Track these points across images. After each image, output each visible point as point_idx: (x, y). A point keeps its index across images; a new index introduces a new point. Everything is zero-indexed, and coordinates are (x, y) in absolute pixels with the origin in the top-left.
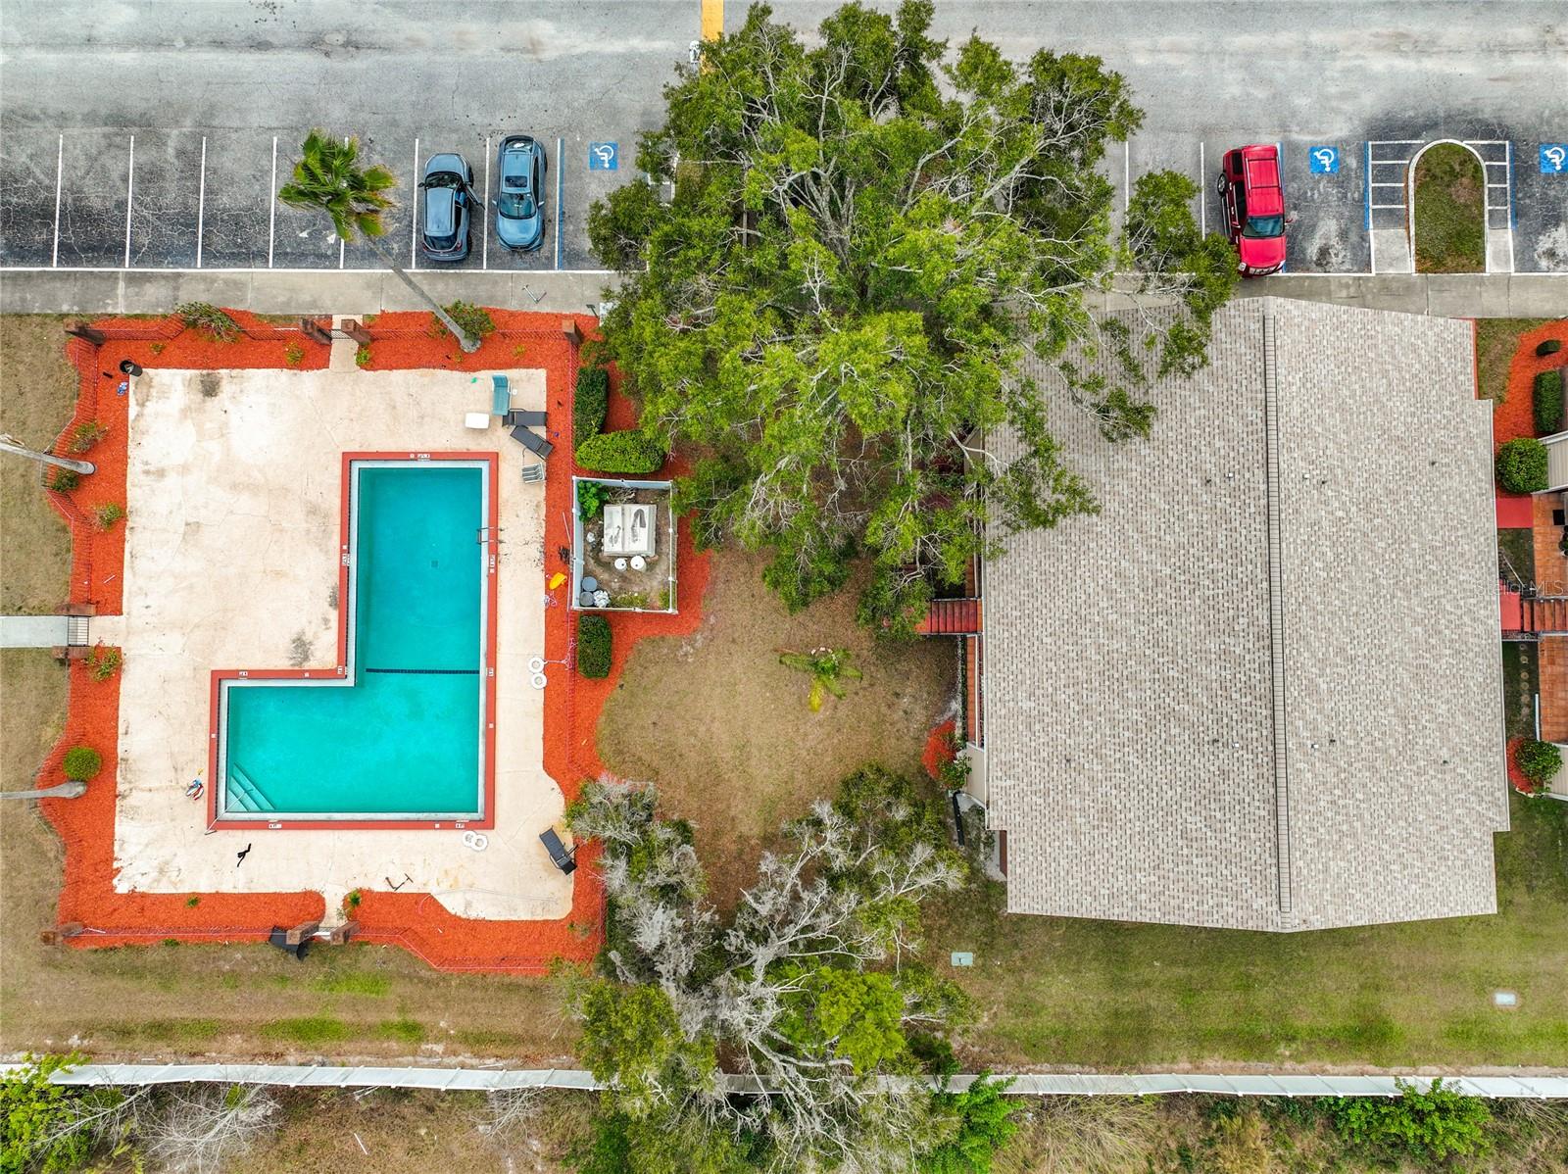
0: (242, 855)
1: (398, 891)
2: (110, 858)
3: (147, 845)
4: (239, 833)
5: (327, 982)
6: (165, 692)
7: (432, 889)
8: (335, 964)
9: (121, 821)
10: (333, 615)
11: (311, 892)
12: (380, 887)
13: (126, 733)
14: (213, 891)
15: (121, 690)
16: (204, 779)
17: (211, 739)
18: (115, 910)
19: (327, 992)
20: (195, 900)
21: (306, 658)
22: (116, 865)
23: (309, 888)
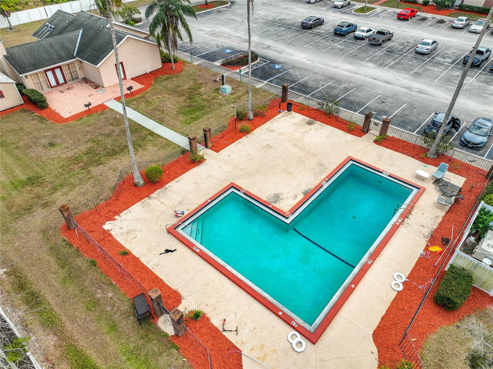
0: (167, 251)
1: (224, 333)
2: (118, 213)
3: (136, 219)
4: (177, 242)
5: (131, 352)
6: (206, 179)
7: (245, 350)
8: (148, 345)
9: (139, 205)
10: (301, 197)
11: (178, 293)
12: (216, 322)
13: (177, 182)
14: (137, 257)
15: (191, 170)
16: (186, 213)
17: (207, 201)
18: (93, 231)
19: (124, 358)
20: (126, 253)
21: (275, 202)
22: (116, 217)
23: (179, 291)
